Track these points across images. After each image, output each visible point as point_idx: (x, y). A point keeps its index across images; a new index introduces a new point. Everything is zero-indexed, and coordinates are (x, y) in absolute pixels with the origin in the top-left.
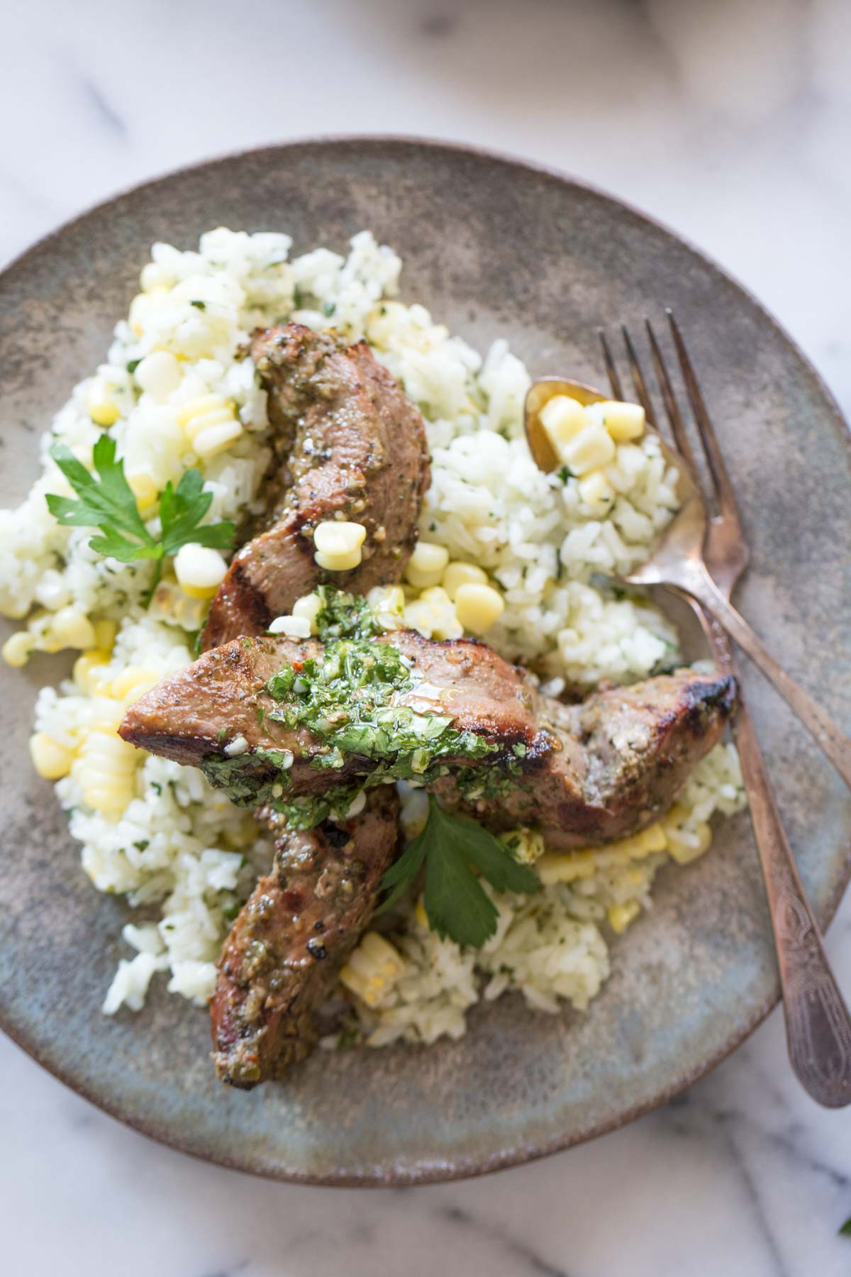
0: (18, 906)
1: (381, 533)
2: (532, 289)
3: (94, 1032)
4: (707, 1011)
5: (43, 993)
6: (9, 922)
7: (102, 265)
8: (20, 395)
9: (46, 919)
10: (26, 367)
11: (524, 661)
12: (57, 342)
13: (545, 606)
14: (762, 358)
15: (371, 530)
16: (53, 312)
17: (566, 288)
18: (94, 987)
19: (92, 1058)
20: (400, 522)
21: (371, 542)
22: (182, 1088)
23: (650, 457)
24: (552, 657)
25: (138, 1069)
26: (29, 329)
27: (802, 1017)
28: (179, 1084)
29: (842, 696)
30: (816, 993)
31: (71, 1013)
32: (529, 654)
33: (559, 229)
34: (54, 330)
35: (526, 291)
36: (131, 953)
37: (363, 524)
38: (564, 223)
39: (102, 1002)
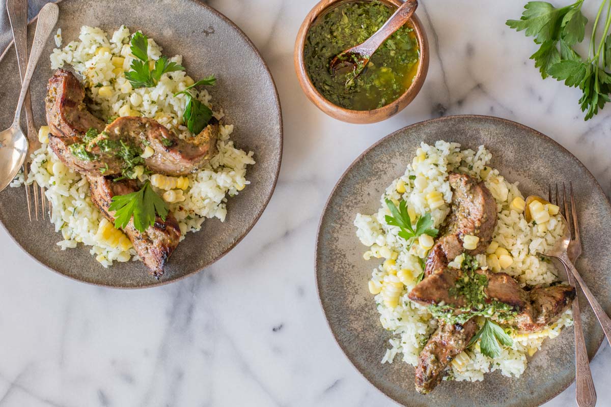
0: (360, 330)
1: (483, 240)
2: (529, 167)
3: (378, 368)
4: (553, 381)
5: (364, 356)
6: (356, 334)
7: (405, 146)
8: (376, 182)
9: (367, 334)
10: (379, 173)
11: (515, 277)
12: (389, 167)
13: (523, 263)
14: (593, 195)
15: (480, 238)
16: (389, 158)
17: (538, 168)
18: (379, 355)
19: (377, 375)
20: (488, 236)
21: (480, 242)
22: (401, 387)
23: (559, 221)
24: (523, 276)
25: (389, 380)
26: (382, 162)
27: (581, 385)
28: (401, 386)
29: (603, 296)
30: (586, 380)
31: (372, 362)
32: (516, 275)
33: (539, 151)
34: (388, 164)
35: (527, 167)
36: (391, 347)
37: (478, 237)
38: (541, 149)
39: (381, 360)
